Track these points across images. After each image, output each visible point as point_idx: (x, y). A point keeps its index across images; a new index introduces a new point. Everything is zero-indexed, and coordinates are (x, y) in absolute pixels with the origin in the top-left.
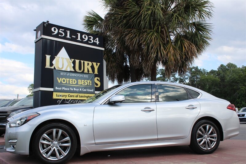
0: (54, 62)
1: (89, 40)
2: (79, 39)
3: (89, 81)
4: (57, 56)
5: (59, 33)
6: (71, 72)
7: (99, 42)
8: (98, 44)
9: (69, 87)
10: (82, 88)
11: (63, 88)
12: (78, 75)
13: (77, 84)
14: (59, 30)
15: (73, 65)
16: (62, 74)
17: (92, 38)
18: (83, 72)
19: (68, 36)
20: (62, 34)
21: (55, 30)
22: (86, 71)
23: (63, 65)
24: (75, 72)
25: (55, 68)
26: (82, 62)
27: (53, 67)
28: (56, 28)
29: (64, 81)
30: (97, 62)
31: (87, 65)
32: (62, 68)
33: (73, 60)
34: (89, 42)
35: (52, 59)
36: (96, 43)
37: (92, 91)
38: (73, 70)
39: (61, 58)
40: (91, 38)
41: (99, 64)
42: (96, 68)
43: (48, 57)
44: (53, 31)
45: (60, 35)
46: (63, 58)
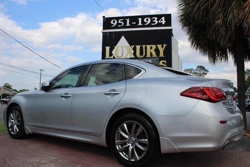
0: (113, 52)
1: (152, 22)
2: (140, 24)
4: (117, 46)
5: (118, 24)
6: (131, 58)
7: (165, 22)
8: (163, 23)
14: (118, 21)
15: (133, 52)
17: (156, 18)
18: (145, 57)
19: (128, 24)
20: (122, 24)
22: (148, 55)
23: (123, 53)
26: (144, 46)
27: (112, 57)
28: (115, 20)
30: (162, 44)
31: (150, 49)
32: (122, 55)
33: (133, 46)
34: (152, 24)
35: (111, 50)
36: (162, 23)
39: (121, 47)
40: (154, 19)
41: (165, 46)
42: (161, 50)
43: (108, 48)
44: (113, 23)
45: (119, 26)
46: (122, 47)
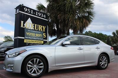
0: (25, 25)
3: (41, 35)
4: (26, 22)
6: (33, 30)
7: (45, 17)
9: (32, 37)
12: (36, 31)
17: (43, 14)
18: (38, 30)
20: (29, 12)
22: (39, 30)
23: (29, 26)
26: (38, 25)
29: (29, 34)
30: (44, 26)
31: (40, 27)
33: (34, 24)
34: (41, 16)
35: (24, 23)
39: (28, 23)
41: (45, 27)
42: (44, 29)
43: (22, 22)
44: (25, 10)
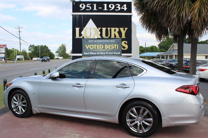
1: (115, 8)
2: (106, 9)
3: (115, 45)
4: (85, 27)
5: (86, 8)
6: (98, 39)
7: (127, 8)
8: (125, 10)
9: (96, 52)
10: (108, 52)
11: (91, 53)
12: (105, 41)
13: (104, 48)
14: (86, 6)
15: (99, 33)
16: (90, 41)
17: (119, 5)
19: (95, 9)
20: (90, 8)
21: (82, 6)
23: (91, 34)
24: (102, 38)
25: (83, 37)
26: (109, 29)
27: (82, 37)
28: (83, 4)
29: (92, 47)
30: (124, 27)
31: (114, 31)
32: (90, 36)
33: (100, 28)
34: (116, 10)
35: (81, 31)
37: (119, 53)
38: (100, 37)
41: (126, 29)
42: (123, 33)
43: (77, 29)
44: (81, 7)
45: (87, 10)
46: (90, 29)
